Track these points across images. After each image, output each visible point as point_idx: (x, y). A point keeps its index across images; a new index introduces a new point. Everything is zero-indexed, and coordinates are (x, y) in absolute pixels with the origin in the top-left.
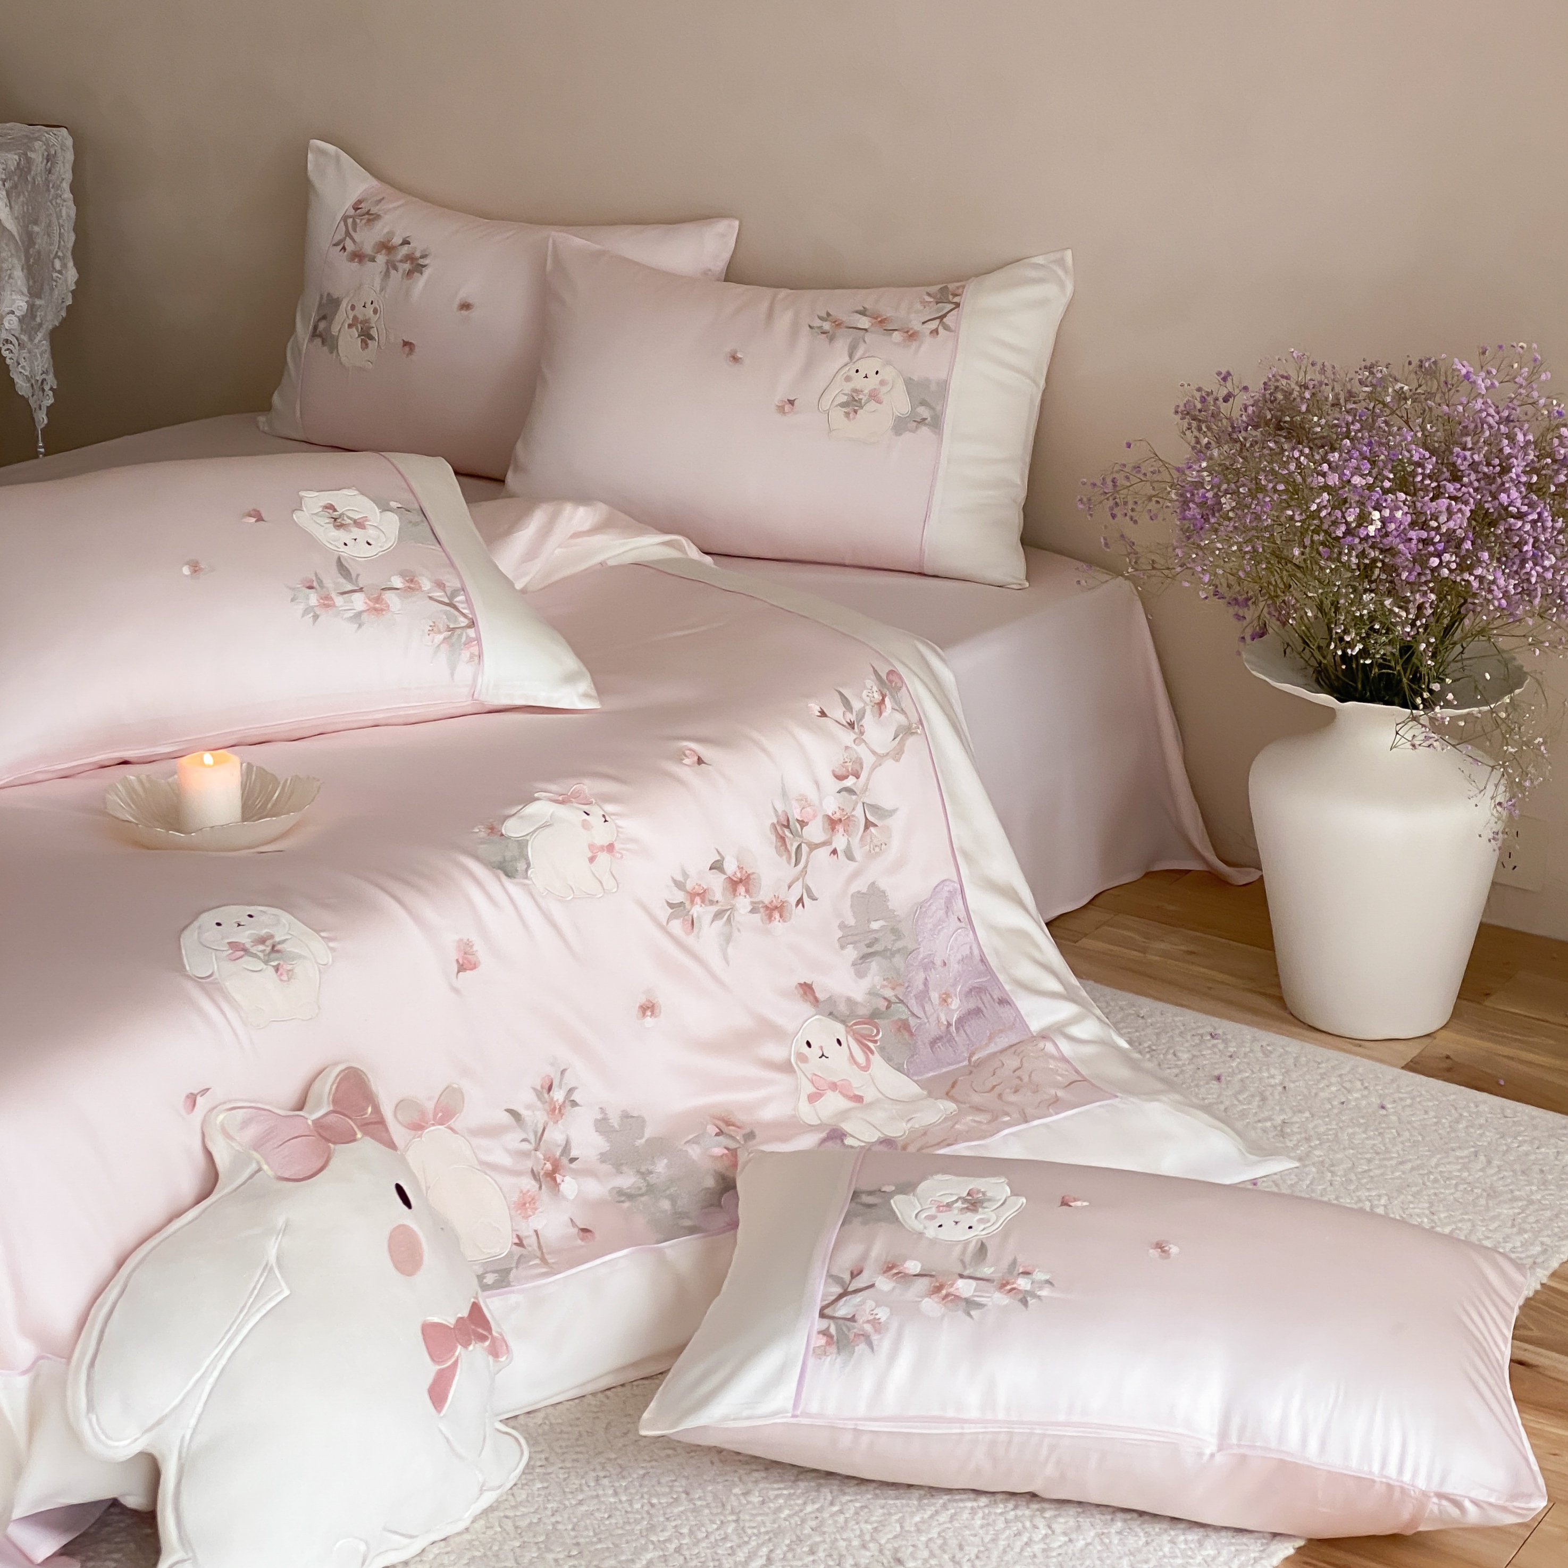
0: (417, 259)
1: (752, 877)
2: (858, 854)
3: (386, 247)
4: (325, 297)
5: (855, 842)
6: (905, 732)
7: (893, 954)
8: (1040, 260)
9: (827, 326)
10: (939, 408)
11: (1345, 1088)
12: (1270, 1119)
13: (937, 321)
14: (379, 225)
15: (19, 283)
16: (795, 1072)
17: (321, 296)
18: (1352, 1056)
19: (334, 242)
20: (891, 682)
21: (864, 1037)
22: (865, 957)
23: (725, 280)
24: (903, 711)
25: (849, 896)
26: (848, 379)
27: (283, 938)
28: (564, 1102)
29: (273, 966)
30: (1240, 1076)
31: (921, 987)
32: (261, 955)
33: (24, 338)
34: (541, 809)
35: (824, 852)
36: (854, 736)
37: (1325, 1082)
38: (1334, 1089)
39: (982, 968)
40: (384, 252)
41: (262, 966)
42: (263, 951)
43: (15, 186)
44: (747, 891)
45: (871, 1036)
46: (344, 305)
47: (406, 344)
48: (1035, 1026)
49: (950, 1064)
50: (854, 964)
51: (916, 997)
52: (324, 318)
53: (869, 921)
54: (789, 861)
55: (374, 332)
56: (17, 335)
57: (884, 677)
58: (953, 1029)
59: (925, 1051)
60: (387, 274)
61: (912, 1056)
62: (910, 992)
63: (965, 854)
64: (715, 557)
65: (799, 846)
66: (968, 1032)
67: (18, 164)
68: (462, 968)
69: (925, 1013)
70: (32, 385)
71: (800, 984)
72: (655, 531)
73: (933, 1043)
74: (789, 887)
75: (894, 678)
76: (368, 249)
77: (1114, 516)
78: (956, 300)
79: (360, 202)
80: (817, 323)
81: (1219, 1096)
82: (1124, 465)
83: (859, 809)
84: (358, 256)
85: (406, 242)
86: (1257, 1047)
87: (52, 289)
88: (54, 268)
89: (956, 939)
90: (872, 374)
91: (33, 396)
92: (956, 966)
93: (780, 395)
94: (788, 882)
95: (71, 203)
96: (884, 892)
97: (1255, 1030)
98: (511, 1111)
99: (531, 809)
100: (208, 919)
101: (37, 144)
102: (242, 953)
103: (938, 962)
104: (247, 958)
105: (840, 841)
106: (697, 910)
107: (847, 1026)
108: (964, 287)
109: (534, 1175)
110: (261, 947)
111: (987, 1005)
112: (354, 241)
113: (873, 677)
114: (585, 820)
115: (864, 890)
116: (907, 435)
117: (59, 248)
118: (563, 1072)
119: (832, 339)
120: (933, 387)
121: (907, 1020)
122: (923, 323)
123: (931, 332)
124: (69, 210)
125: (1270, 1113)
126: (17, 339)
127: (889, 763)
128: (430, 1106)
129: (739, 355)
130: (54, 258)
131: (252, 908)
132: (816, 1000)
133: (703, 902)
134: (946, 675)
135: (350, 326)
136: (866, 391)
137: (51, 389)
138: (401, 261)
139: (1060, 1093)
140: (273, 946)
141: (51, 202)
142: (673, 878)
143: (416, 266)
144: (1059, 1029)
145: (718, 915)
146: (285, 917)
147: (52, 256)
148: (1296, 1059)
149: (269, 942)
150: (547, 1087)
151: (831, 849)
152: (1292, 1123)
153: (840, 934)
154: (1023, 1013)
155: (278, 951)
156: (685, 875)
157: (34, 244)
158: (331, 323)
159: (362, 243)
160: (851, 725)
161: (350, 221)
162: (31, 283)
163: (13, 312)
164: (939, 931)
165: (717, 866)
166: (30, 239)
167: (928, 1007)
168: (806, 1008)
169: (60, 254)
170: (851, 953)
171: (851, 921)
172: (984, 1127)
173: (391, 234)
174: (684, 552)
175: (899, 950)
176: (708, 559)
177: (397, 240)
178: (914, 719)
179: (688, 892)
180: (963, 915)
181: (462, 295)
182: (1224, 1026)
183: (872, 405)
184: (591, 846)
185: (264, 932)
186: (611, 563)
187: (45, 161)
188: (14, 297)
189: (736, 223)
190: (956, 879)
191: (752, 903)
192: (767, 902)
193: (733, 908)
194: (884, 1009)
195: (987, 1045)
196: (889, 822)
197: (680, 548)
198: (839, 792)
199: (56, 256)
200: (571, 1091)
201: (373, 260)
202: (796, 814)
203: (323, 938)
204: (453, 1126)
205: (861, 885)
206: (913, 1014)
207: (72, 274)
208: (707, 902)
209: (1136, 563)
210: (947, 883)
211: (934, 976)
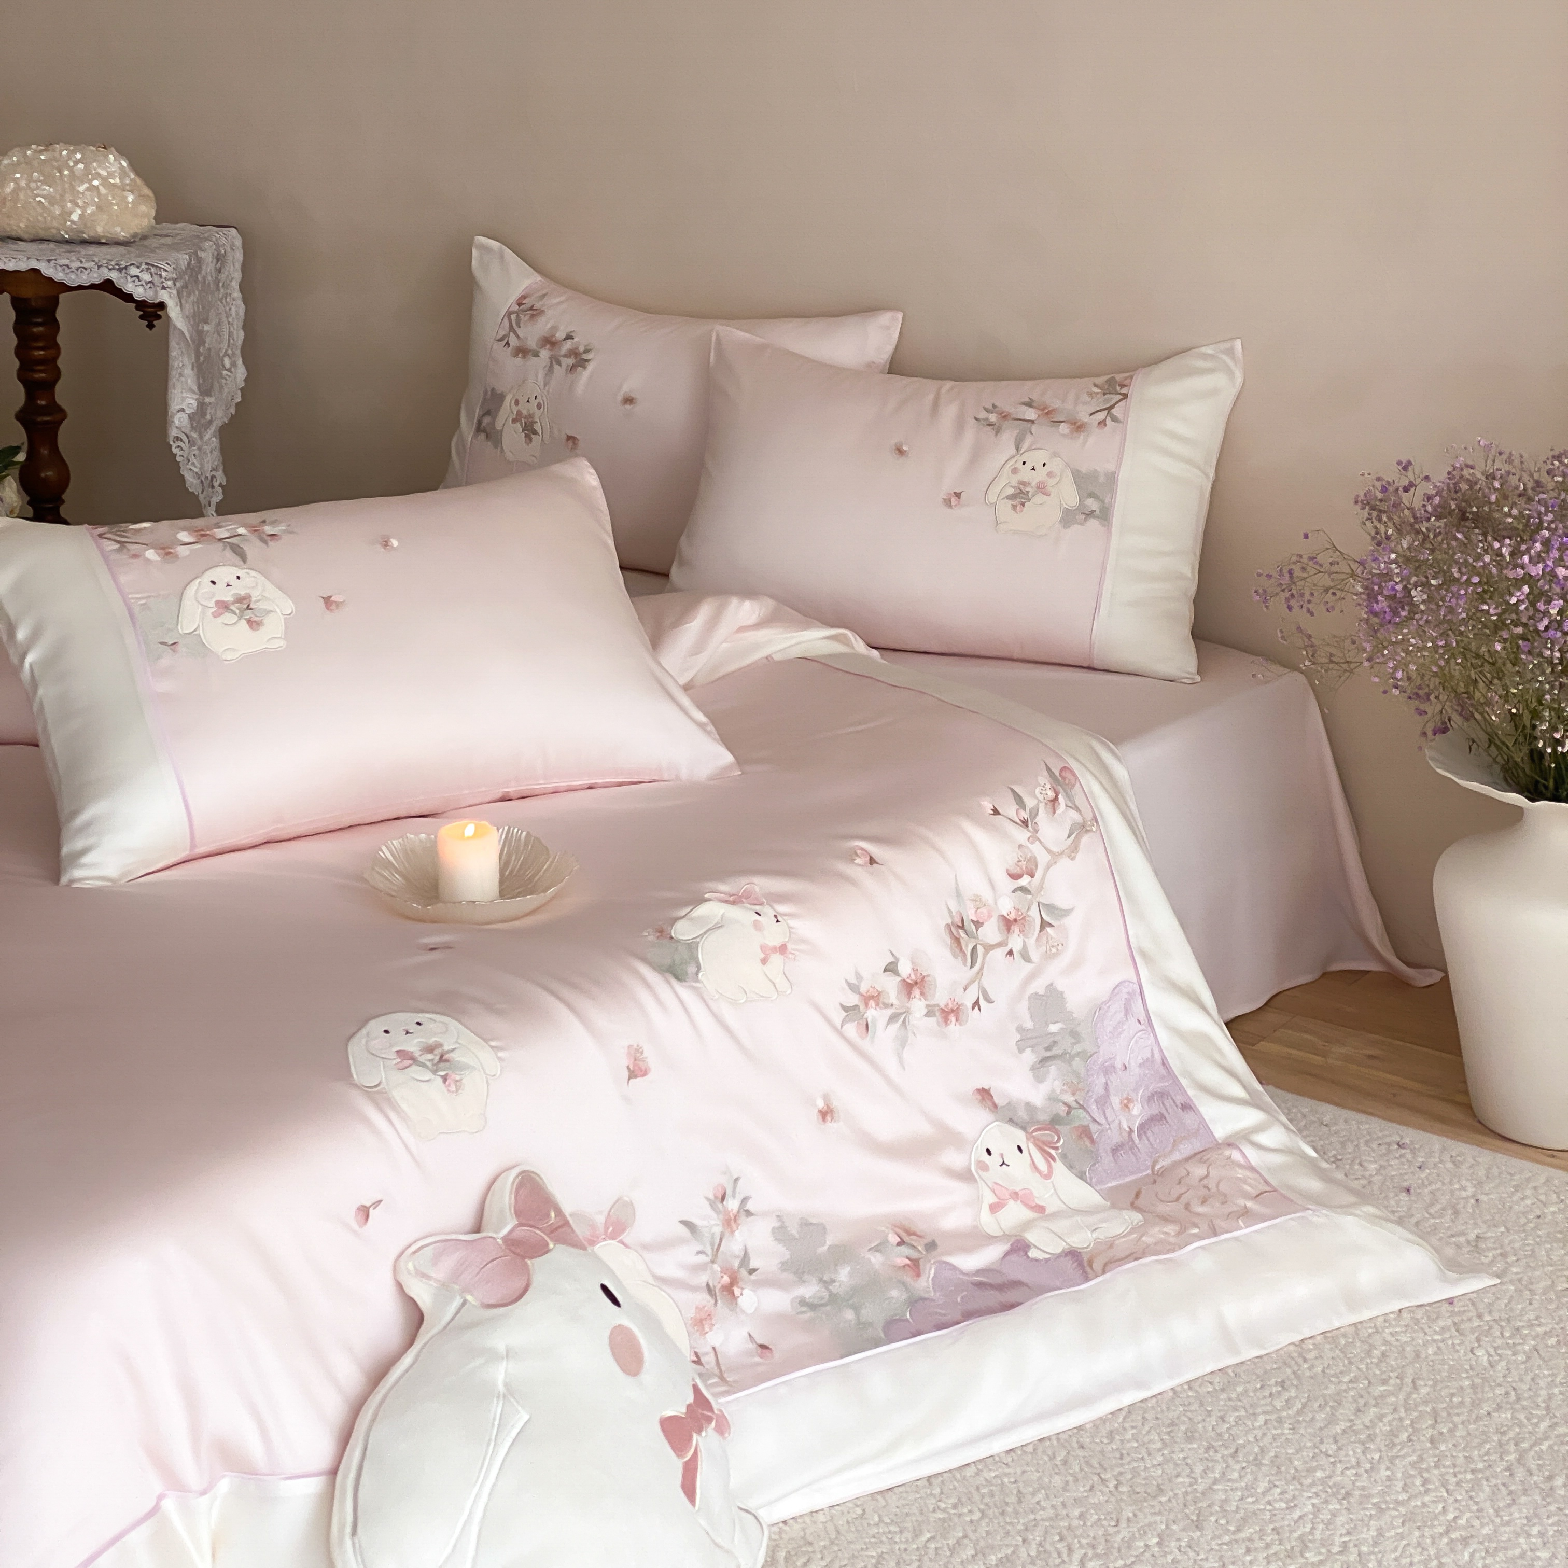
0: (580, 354)
1: (927, 979)
2: (1035, 955)
3: (549, 341)
4: (489, 393)
5: (1031, 942)
6: (1080, 830)
7: (1072, 1058)
8: (1208, 350)
9: (993, 418)
10: (1107, 500)
11: (1541, 1202)
12: (1462, 1234)
13: (1106, 412)
14: (542, 320)
15: (189, 381)
16: (975, 1181)
17: (486, 392)
18: (1546, 1168)
19: (499, 337)
20: (1064, 778)
21: (1044, 1143)
22: (1044, 1061)
23: (889, 373)
24: (1077, 809)
25: (1026, 997)
26: (1015, 471)
27: (452, 1047)
28: (738, 1212)
29: (442, 1076)
30: (1430, 1188)
31: (1102, 1092)
32: (429, 1064)
33: (195, 435)
34: (711, 910)
35: (1000, 953)
36: (1029, 834)
37: (1519, 1195)
38: (1529, 1202)
39: (1163, 1071)
40: (548, 346)
41: (428, 1075)
42: (432, 1060)
43: (185, 286)
44: (922, 994)
45: (1051, 1143)
46: (508, 400)
47: (569, 438)
48: (1220, 1132)
49: (1132, 1173)
50: (1033, 1068)
51: (1097, 1102)
52: (488, 413)
53: (1047, 1024)
54: (965, 964)
55: (537, 427)
56: (187, 432)
57: (1057, 773)
58: (1135, 1136)
59: (1107, 1159)
60: (551, 368)
61: (1094, 1165)
62: (1091, 1097)
63: (1144, 954)
64: (883, 652)
65: (974, 949)
66: (1151, 1139)
67: (189, 264)
68: (633, 1074)
69: (1106, 1118)
70: (202, 482)
71: (978, 1090)
72: (821, 625)
73: (1115, 1150)
74: (965, 990)
75: (1067, 774)
76: (532, 344)
77: (1290, 608)
78: (1124, 390)
79: (524, 297)
80: (983, 415)
81: (1409, 1209)
82: (1301, 556)
83: (1035, 907)
84: (522, 352)
85: (569, 337)
86: (1446, 1158)
87: (221, 387)
88: (224, 366)
89: (1136, 1042)
90: (1039, 466)
91: (202, 492)
92: (1137, 1070)
93: (948, 486)
94: (965, 983)
95: (240, 302)
96: (1062, 993)
97: (1445, 1139)
98: (685, 1223)
99: (702, 910)
100: (376, 1026)
101: (207, 244)
102: (410, 1062)
103: (1119, 1065)
104: (414, 1068)
105: (1015, 943)
106: (872, 1013)
107: (1026, 1132)
108: (1132, 377)
109: (710, 1289)
110: (430, 1056)
111: (1170, 1110)
112: (518, 337)
113: (1046, 773)
114: (756, 921)
115: (1042, 992)
116: (1075, 528)
117: (228, 346)
118: (736, 1180)
119: (998, 431)
120: (1102, 479)
121: (1088, 1126)
122: (1091, 415)
123: (1099, 423)
124: (238, 309)
125: (1464, 1227)
126: (187, 436)
127: (1064, 862)
128: (600, 1219)
129: (905, 448)
130: (224, 356)
131: (420, 1015)
132: (995, 1106)
133: (877, 1005)
134: (1121, 772)
135: (514, 421)
136: (1034, 484)
137: (221, 485)
138: (565, 356)
139: (1249, 1204)
140: (442, 1056)
141: (221, 300)
142: (846, 980)
143: (579, 360)
144: (1245, 1137)
145: (893, 1018)
146: (453, 1024)
147: (221, 355)
148: (1488, 1169)
149: (438, 1052)
150: (720, 1197)
151: (1007, 949)
152: (1488, 1238)
153: (1019, 1037)
154: (1206, 1118)
155: (447, 1061)
156: (859, 977)
157: (204, 342)
158: (494, 419)
159: (527, 339)
160: (1025, 823)
161: (513, 317)
162: (201, 381)
163: (183, 410)
164: (1120, 1034)
165: (891, 969)
166: (200, 338)
167: (1109, 1112)
168: (983, 1115)
169: (230, 352)
170: (1030, 1057)
171: (1029, 1024)
172: (1172, 1240)
173: (555, 328)
174: (853, 647)
175: (1078, 1054)
176: (875, 653)
177: (560, 335)
178: (1089, 816)
179: (862, 995)
180: (1142, 1017)
181: (627, 388)
182: (1410, 1135)
183: (1040, 498)
184: (763, 948)
185: (432, 1040)
186: (777, 657)
187: (215, 261)
188: (184, 395)
189: (900, 316)
190: (1135, 980)
191: (927, 1006)
192: (942, 1006)
193: (908, 1012)
194: (1063, 1114)
195: (1171, 1152)
196: (1067, 921)
197: (847, 643)
198: (1014, 892)
199: (226, 354)
200: (745, 1200)
201: (536, 355)
202: (970, 915)
203: (492, 1047)
204: (626, 1241)
205: (1038, 986)
206: (1095, 1121)
207: (241, 372)
208: (881, 1005)
209: (1313, 656)
210: (1127, 984)
211: (1115, 1080)
